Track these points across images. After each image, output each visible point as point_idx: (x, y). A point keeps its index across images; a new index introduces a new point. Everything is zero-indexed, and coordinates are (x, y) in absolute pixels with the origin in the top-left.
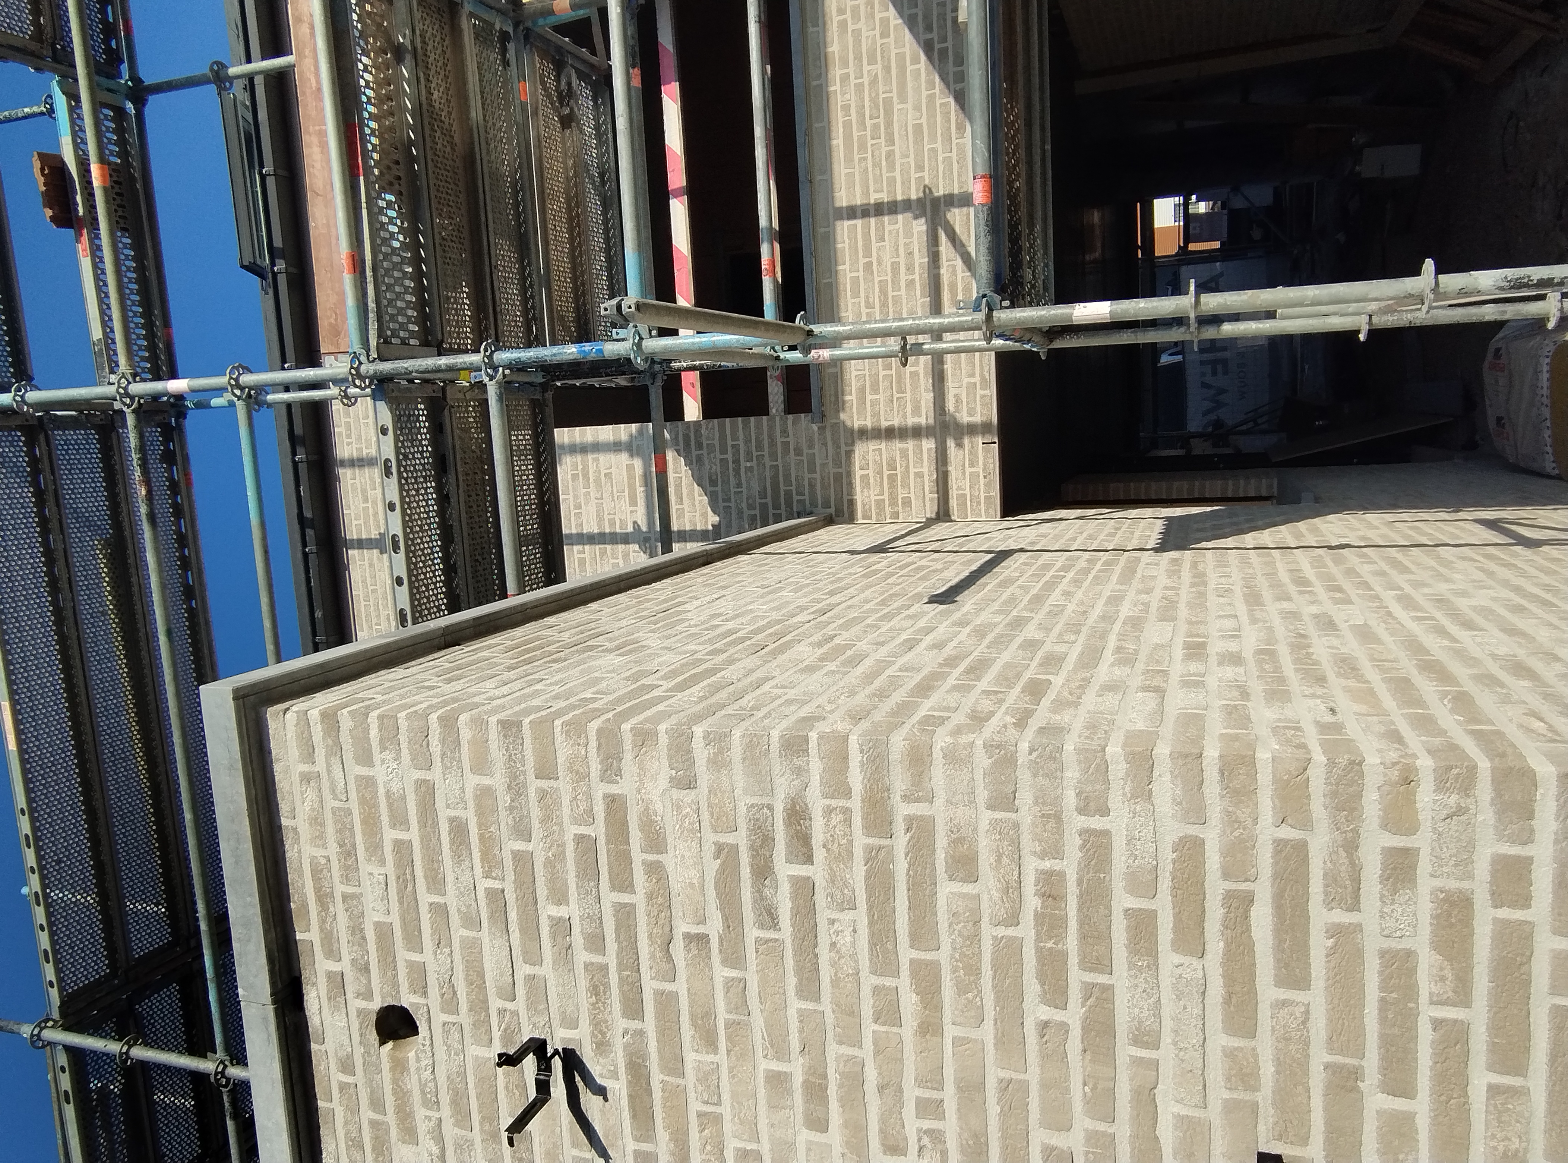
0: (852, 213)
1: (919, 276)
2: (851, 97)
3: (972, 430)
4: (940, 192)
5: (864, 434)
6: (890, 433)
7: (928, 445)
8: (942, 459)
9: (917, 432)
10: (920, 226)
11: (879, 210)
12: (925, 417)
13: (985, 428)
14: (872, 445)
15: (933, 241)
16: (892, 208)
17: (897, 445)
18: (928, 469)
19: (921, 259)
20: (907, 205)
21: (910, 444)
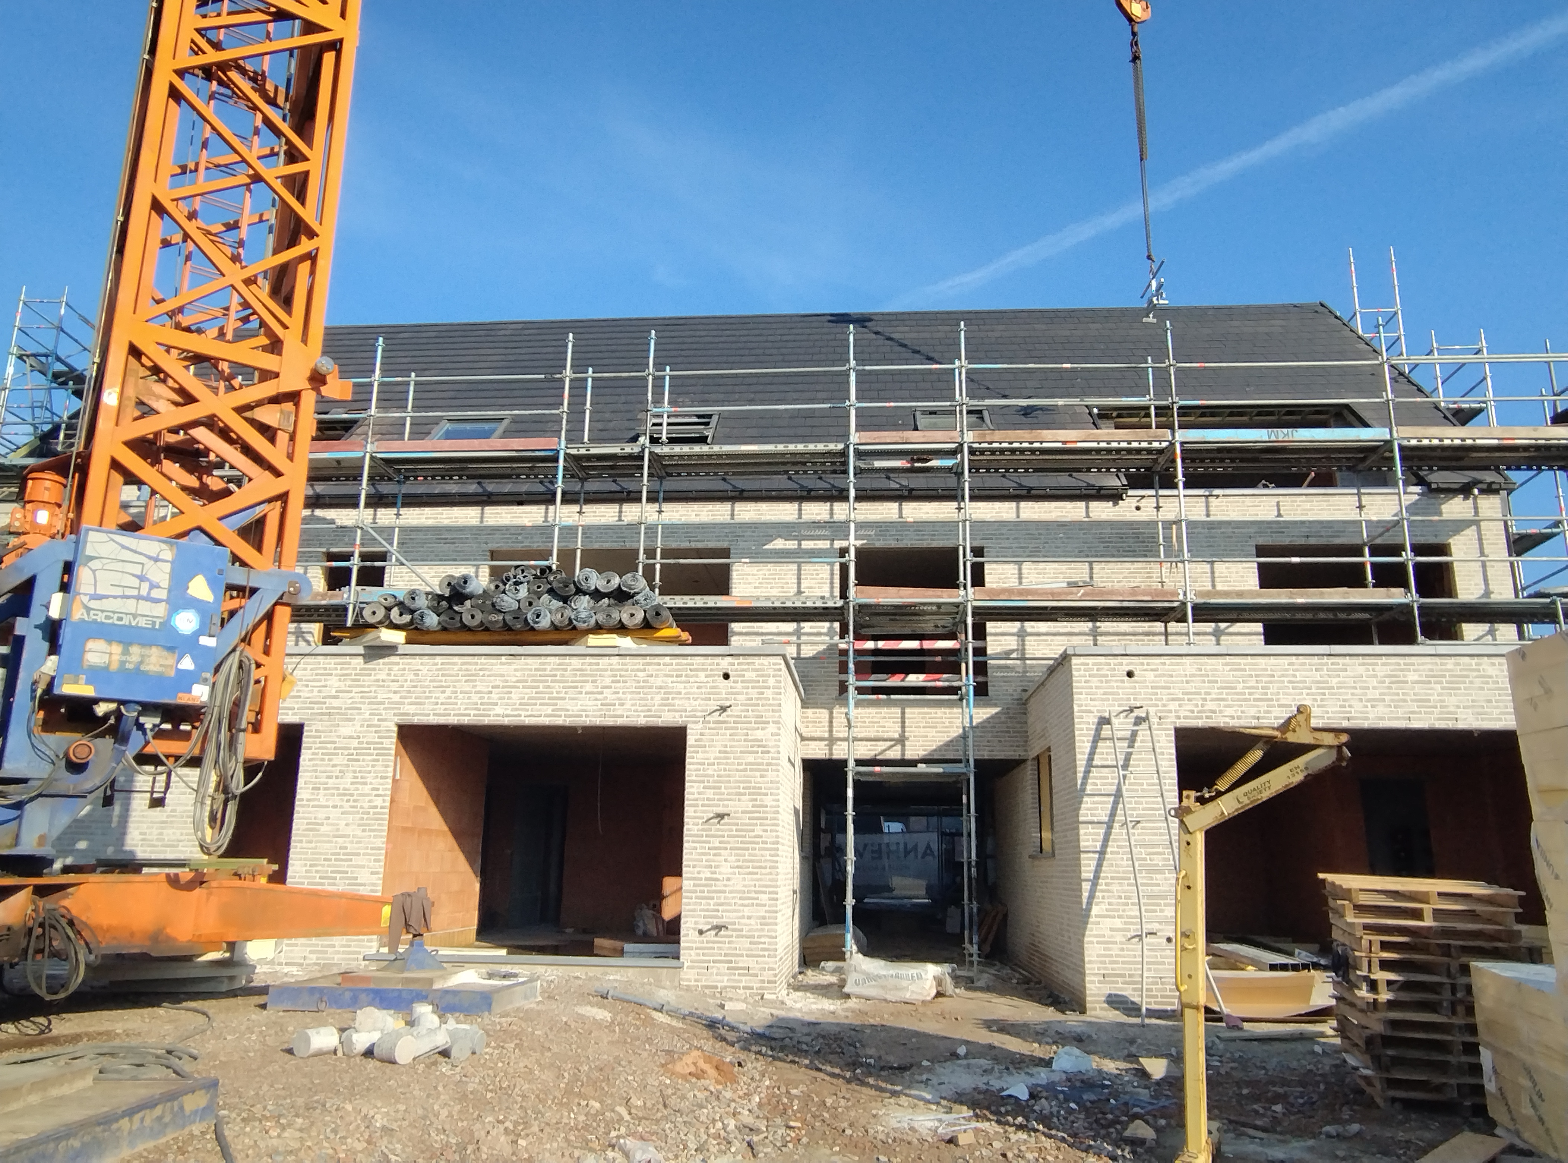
0: (903, 713)
1: (881, 735)
2: (939, 715)
3: (831, 750)
4: (907, 743)
5: (831, 713)
6: (831, 722)
7: (826, 735)
8: (821, 739)
9: (831, 731)
10: (896, 736)
11: (903, 722)
12: (836, 734)
13: (831, 754)
14: (827, 716)
15: (891, 740)
16: (903, 727)
17: (827, 724)
18: (818, 734)
19: (886, 735)
20: (903, 731)
21: (827, 729)
